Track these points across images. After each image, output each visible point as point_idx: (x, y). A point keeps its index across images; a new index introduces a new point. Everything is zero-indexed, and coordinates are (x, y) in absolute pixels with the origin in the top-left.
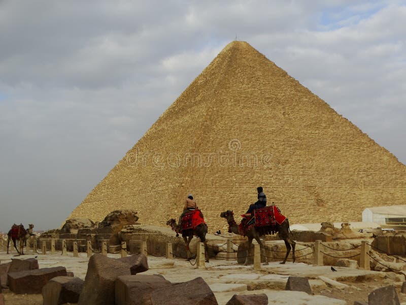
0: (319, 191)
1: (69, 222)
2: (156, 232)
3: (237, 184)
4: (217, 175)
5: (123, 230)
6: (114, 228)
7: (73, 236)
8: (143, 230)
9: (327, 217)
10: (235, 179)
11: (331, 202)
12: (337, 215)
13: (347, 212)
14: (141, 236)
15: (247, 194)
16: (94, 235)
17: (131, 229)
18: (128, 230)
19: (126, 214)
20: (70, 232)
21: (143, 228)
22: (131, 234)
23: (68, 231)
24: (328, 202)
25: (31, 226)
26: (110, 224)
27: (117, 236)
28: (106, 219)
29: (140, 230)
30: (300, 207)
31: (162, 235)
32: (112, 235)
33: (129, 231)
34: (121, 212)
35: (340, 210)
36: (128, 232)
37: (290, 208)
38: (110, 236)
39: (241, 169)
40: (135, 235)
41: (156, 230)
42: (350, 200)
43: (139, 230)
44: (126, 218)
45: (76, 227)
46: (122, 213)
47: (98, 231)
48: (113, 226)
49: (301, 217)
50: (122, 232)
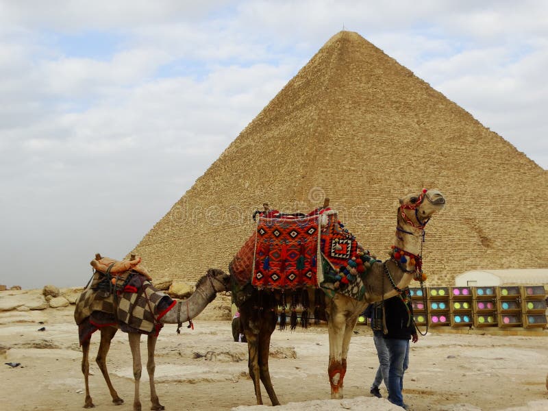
0: (481, 225)
3: (372, 213)
4: (344, 200)
9: (498, 261)
10: (369, 206)
11: (499, 240)
12: (510, 259)
13: (522, 255)
15: (388, 228)
24: (495, 241)
30: (461, 247)
35: (513, 252)
37: (449, 249)
39: (374, 193)
42: (523, 239)
49: (465, 262)
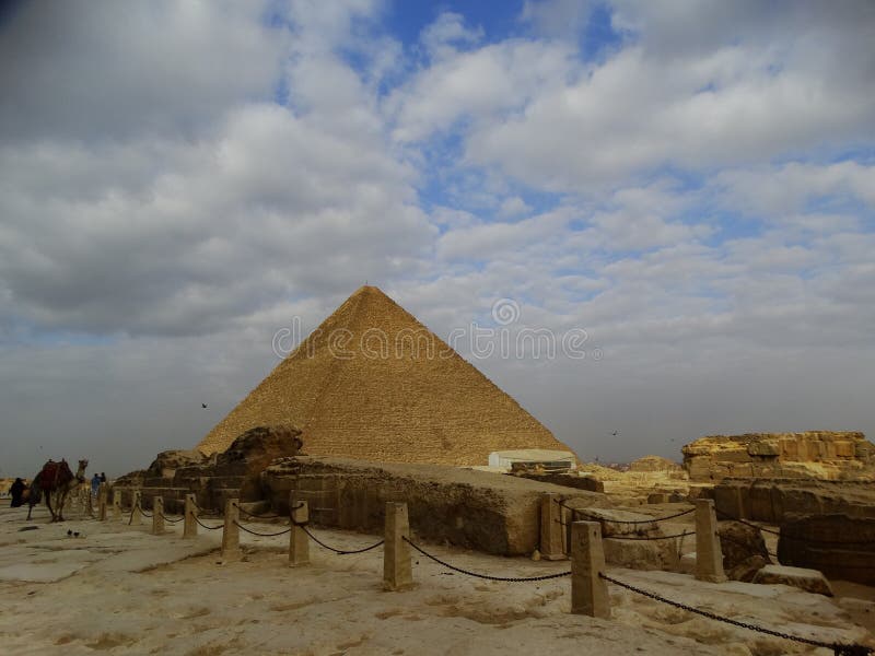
0: (446, 434)
1: (162, 456)
2: (367, 471)
5: (272, 468)
6: (251, 464)
7: (166, 482)
8: (329, 467)
9: (453, 460)
11: (458, 445)
12: (463, 458)
14: (324, 482)
16: (207, 478)
17: (292, 465)
18: (283, 466)
19: (279, 434)
20: (162, 475)
21: (326, 462)
22: (294, 477)
23: (159, 472)
25: (83, 465)
26: (242, 456)
27: (257, 481)
28: (234, 445)
29: (318, 467)
31: (391, 479)
32: (246, 478)
33: (287, 469)
34: (267, 430)
36: (284, 473)
38: (240, 481)
40: (306, 478)
41: (367, 466)
43: (316, 467)
44: (279, 442)
45: (175, 465)
46: (271, 431)
47: (215, 471)
48: (249, 459)
50: (270, 472)
